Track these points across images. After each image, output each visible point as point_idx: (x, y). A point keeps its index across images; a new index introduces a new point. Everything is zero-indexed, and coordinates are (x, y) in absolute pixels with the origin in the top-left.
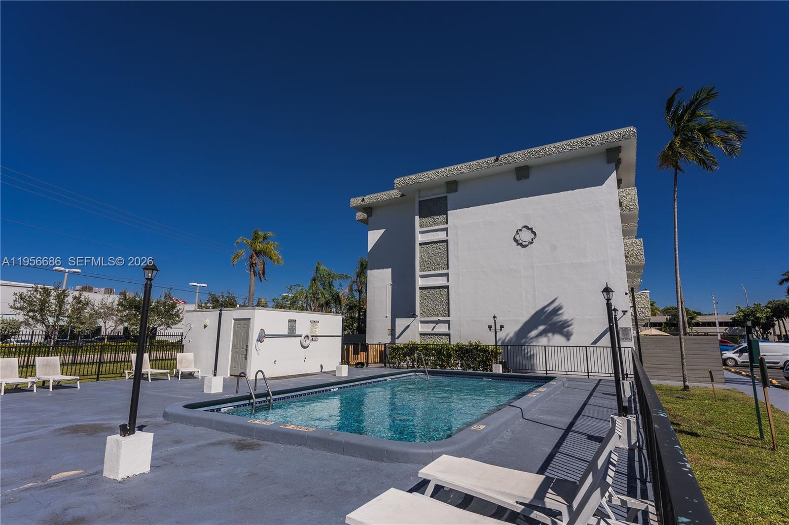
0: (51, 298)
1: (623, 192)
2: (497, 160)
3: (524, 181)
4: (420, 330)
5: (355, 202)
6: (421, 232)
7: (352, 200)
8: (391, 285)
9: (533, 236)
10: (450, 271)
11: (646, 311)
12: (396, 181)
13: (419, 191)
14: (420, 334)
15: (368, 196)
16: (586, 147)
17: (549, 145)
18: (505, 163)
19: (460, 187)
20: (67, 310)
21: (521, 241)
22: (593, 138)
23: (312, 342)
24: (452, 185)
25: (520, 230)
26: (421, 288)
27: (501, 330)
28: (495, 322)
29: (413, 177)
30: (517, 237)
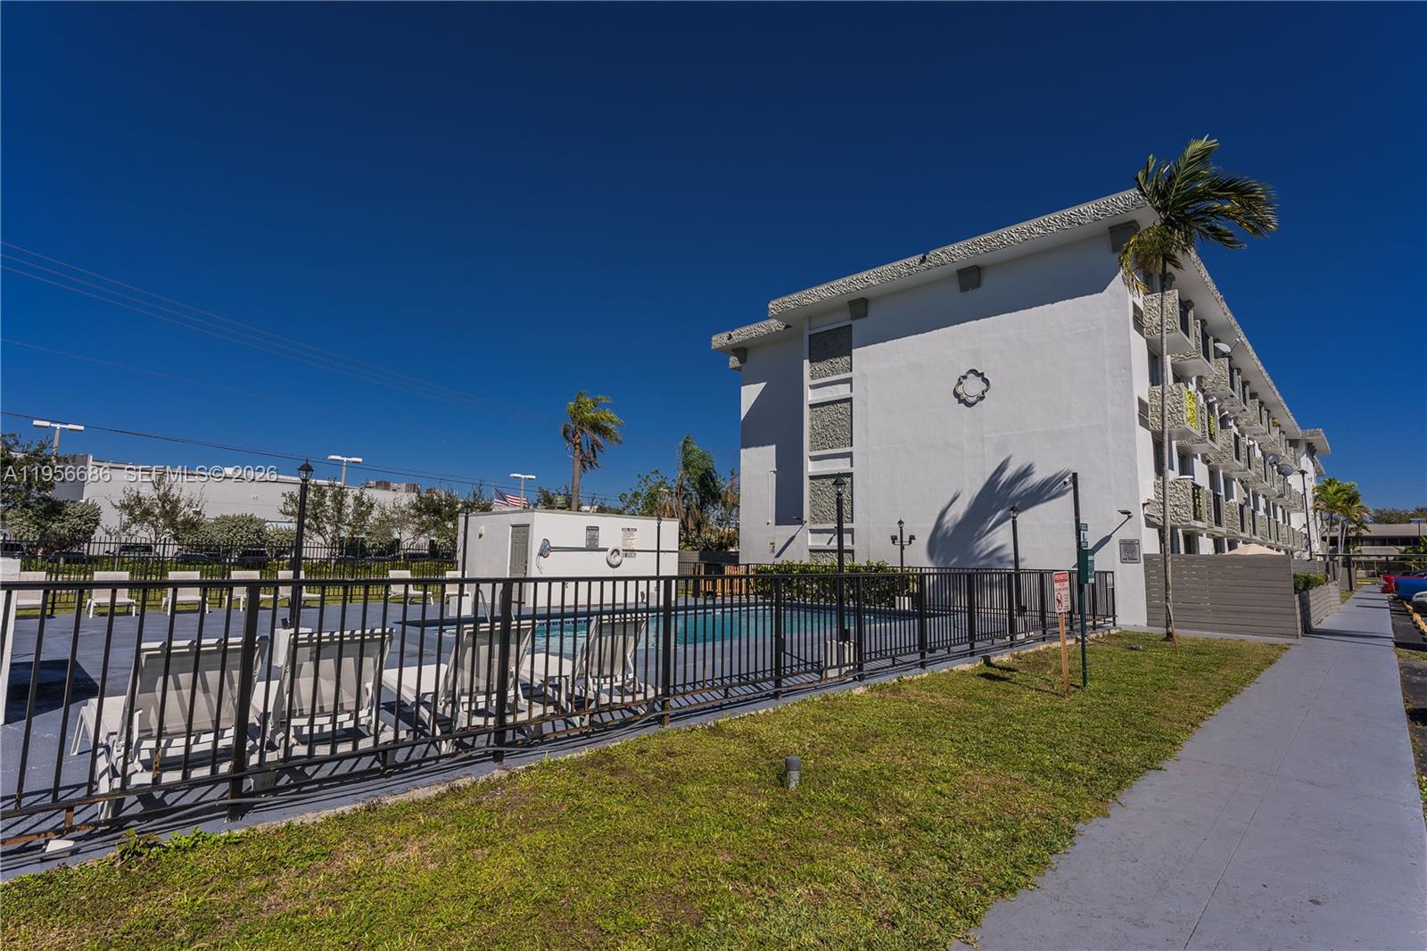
0: (327, 498)
1: (1152, 300)
2: (923, 260)
3: (971, 293)
4: (809, 544)
5: (719, 340)
6: (813, 387)
7: (714, 338)
8: (775, 472)
9: (985, 387)
10: (854, 449)
11: (1182, 511)
12: (770, 306)
13: (810, 318)
14: (810, 550)
15: (738, 331)
16: (1068, 227)
17: (1008, 229)
18: (937, 265)
19: (872, 310)
20: (348, 515)
21: (964, 396)
22: (1082, 210)
23: (624, 559)
24: (859, 306)
25: (965, 377)
26: (811, 478)
27: (910, 542)
28: (901, 531)
29: (795, 296)
30: (960, 390)
